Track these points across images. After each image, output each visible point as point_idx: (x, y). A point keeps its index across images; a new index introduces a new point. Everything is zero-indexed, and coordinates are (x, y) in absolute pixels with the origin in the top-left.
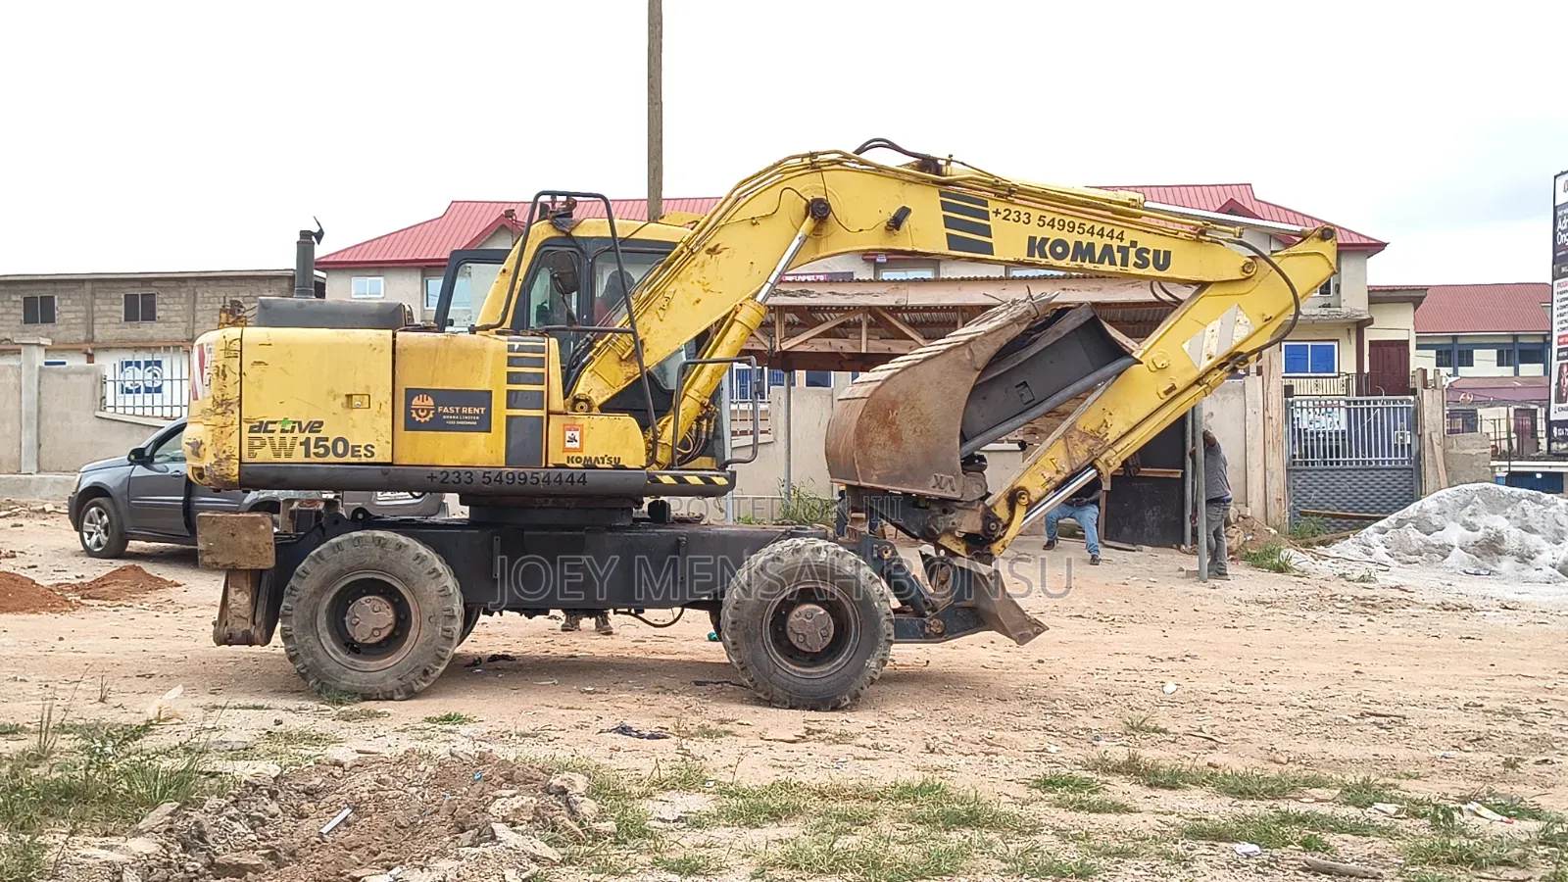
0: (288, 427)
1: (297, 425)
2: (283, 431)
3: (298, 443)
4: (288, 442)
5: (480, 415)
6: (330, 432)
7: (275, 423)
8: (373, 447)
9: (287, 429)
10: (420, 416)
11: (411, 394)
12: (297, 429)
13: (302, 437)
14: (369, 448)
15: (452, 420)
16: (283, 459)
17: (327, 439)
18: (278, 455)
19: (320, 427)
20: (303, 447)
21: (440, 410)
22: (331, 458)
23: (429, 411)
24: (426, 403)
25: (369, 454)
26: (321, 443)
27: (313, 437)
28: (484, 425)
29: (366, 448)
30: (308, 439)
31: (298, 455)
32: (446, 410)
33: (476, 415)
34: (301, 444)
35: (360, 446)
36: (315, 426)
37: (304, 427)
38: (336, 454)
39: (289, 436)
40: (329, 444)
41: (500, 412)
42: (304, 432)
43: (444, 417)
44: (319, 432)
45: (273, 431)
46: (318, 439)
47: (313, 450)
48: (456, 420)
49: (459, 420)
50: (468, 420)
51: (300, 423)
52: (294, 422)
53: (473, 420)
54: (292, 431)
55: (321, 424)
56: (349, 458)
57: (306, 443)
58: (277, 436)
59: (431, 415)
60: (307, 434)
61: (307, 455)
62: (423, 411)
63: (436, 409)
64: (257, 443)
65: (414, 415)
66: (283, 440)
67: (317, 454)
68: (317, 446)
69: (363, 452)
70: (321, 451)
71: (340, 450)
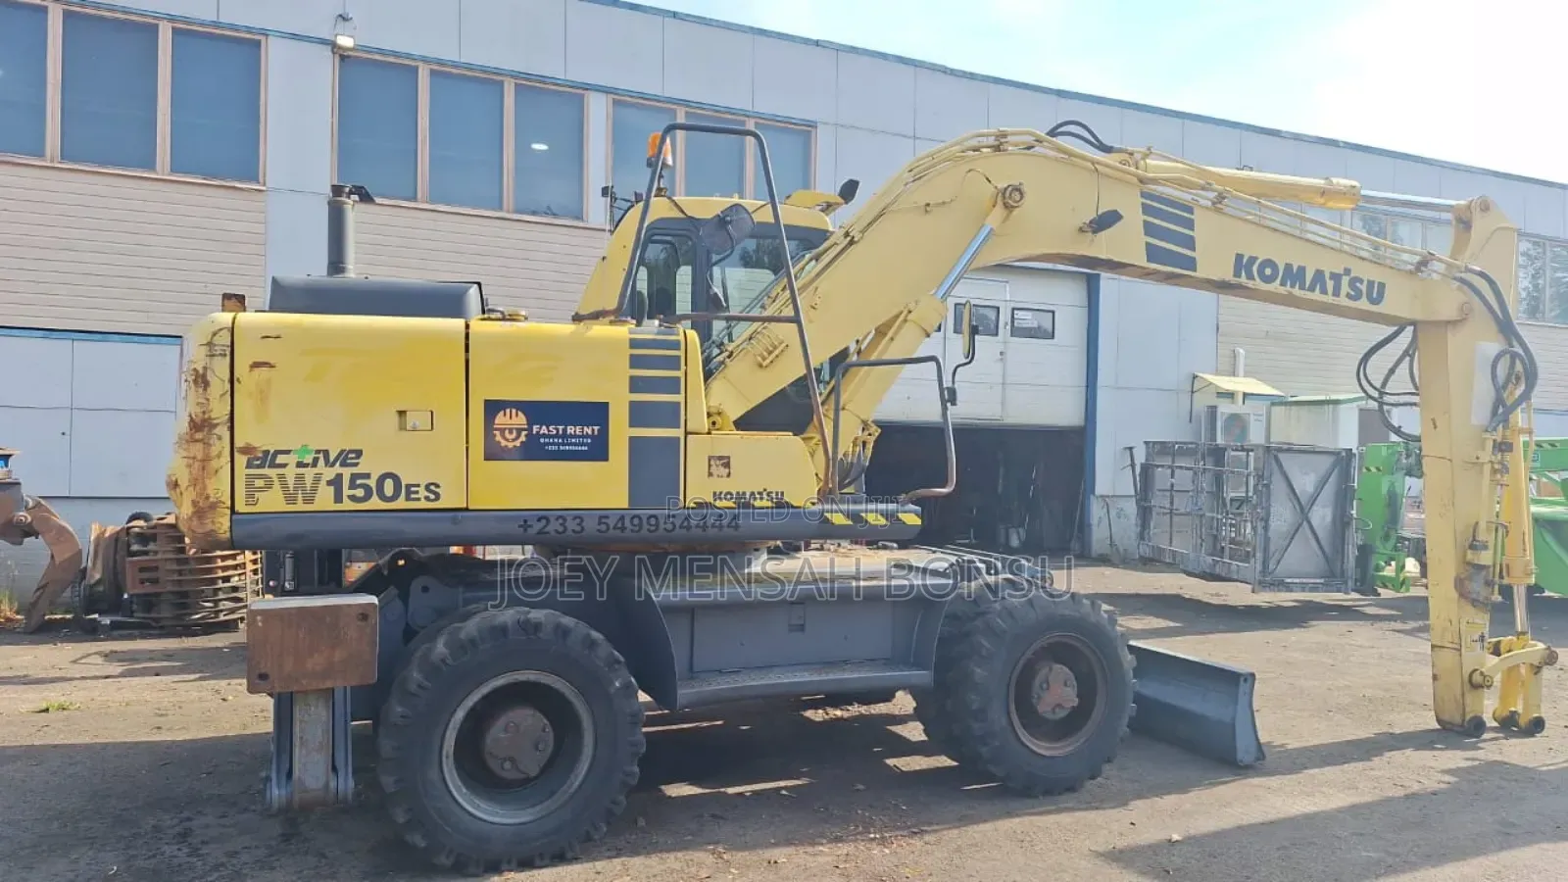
0: (309, 459)
1: (321, 456)
2: (300, 465)
3: (323, 483)
4: (309, 481)
5: (592, 437)
6: (372, 466)
7: (287, 452)
8: (437, 486)
9: (305, 462)
10: (507, 440)
11: (493, 408)
12: (321, 462)
13: (330, 473)
14: (432, 487)
15: (553, 444)
16: (300, 506)
17: (368, 476)
18: (290, 499)
19: (358, 457)
20: (332, 488)
21: (535, 428)
22: (375, 503)
23: (519, 431)
24: (515, 420)
25: (432, 497)
26: (359, 482)
27: (347, 472)
28: (598, 451)
29: (427, 488)
30: (339, 476)
31: (325, 500)
32: (544, 430)
33: (587, 436)
34: (329, 483)
35: (418, 486)
36: (354, 455)
37: (332, 459)
38: (383, 497)
39: (309, 473)
40: (372, 483)
41: (620, 432)
42: (333, 465)
43: (542, 440)
44: (356, 465)
45: (284, 466)
46: (355, 476)
47: (346, 492)
48: (558, 444)
49: (563, 444)
50: (575, 444)
51: (326, 453)
52: (318, 452)
53: (583, 444)
54: (314, 465)
55: (359, 453)
56: (401, 503)
57: (336, 482)
58: (291, 472)
59: (523, 438)
60: (337, 469)
61: (338, 498)
62: (511, 432)
63: (530, 429)
64: (259, 483)
65: (498, 438)
66: (300, 478)
67: (353, 498)
68: (353, 486)
69: (423, 493)
70: (360, 493)
71: (389, 491)
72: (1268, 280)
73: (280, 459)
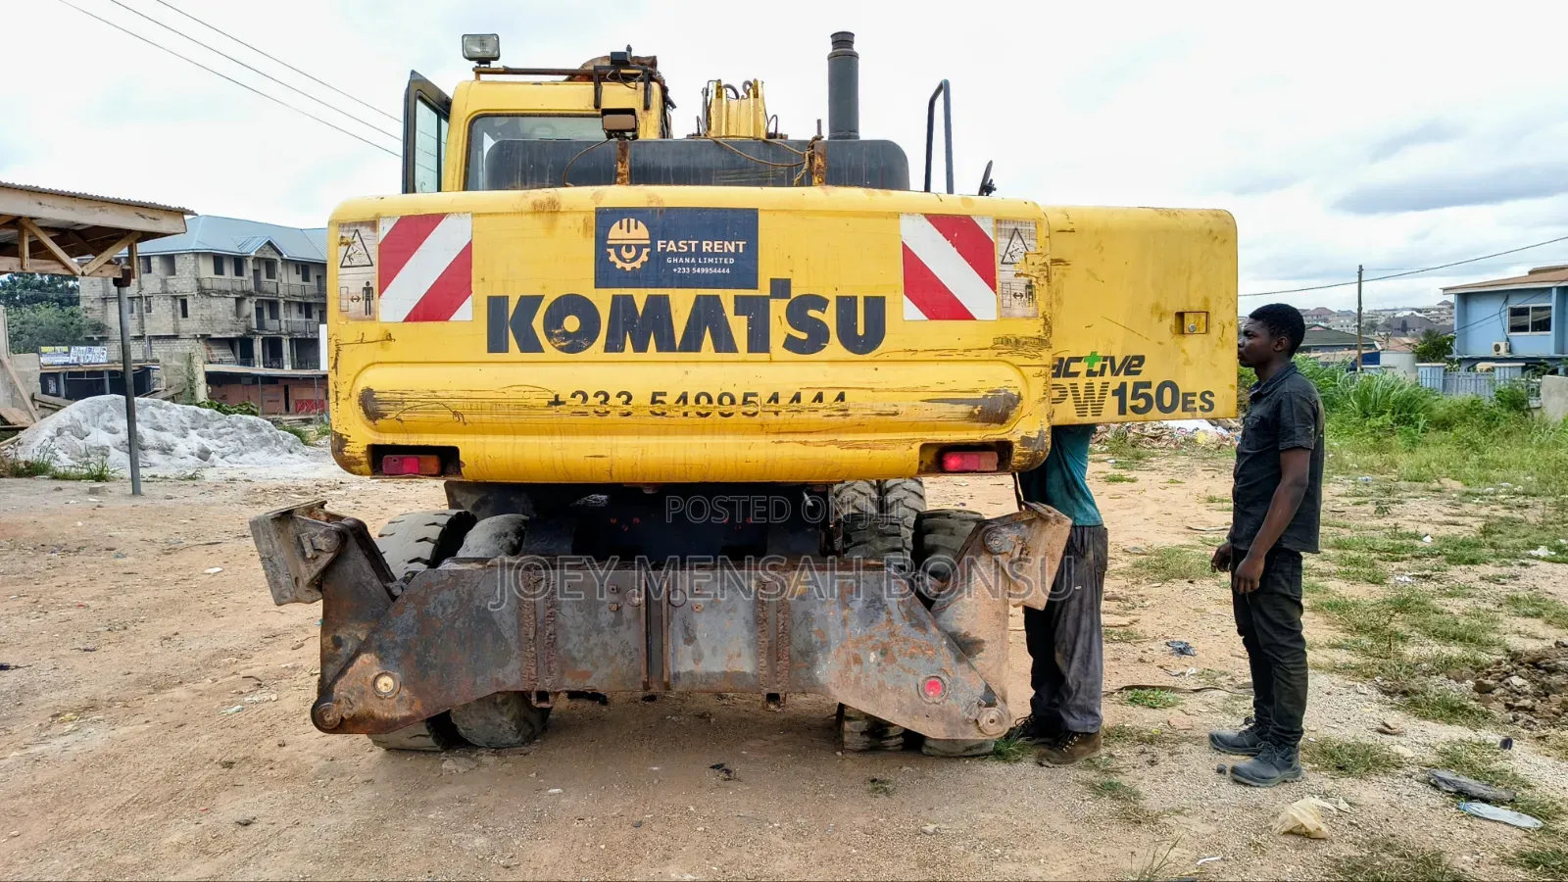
0: (1097, 368)
1: (1108, 363)
2: (1090, 373)
3: (1109, 393)
4: (1097, 390)
6: (1153, 373)
7: (1078, 359)
8: (1212, 395)
9: (1094, 370)
12: (1108, 370)
13: (1115, 382)
14: (1207, 396)
17: (1148, 385)
18: (1082, 413)
19: (1140, 365)
20: (1116, 398)
22: (1155, 414)
25: (1207, 406)
26: (1141, 391)
27: (1130, 380)
29: (1202, 396)
30: (1123, 386)
31: (1110, 411)
34: (1114, 393)
35: (1194, 394)
36: (1134, 363)
37: (1117, 365)
38: (1162, 408)
39: (1097, 381)
40: (1152, 392)
42: (1117, 374)
44: (1138, 373)
45: (1076, 374)
46: (1137, 386)
47: (1130, 402)
51: (1112, 360)
52: (1105, 359)
54: (1102, 373)
55: (1141, 359)
56: (1179, 415)
57: (1120, 392)
58: (1082, 382)
60: (1122, 377)
61: (1122, 410)
64: (1056, 393)
66: (1090, 387)
67: (1134, 409)
68: (1135, 396)
69: (1198, 402)
70: (1141, 403)
71: (1167, 401)
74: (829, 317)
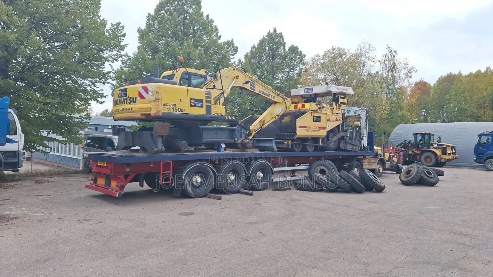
2: (169, 106)
4: (170, 108)
5: (202, 104)
6: (177, 106)
8: (185, 110)
11: (191, 99)
13: (172, 107)
16: (169, 112)
17: (177, 108)
18: (168, 111)
22: (178, 112)
24: (193, 101)
27: (174, 107)
28: (202, 106)
31: (172, 111)
36: (175, 105)
37: (173, 105)
40: (177, 109)
41: (205, 104)
45: (167, 106)
46: (175, 108)
47: (175, 110)
48: (198, 105)
50: (200, 105)
52: (171, 104)
54: (171, 106)
56: (181, 112)
57: (173, 109)
61: (174, 111)
63: (195, 103)
64: (165, 108)
65: (192, 104)
66: (169, 107)
67: (175, 111)
68: (175, 109)
69: (183, 111)
70: (176, 110)
71: (179, 110)
72: (263, 94)
73: (167, 105)
74: (132, 99)
